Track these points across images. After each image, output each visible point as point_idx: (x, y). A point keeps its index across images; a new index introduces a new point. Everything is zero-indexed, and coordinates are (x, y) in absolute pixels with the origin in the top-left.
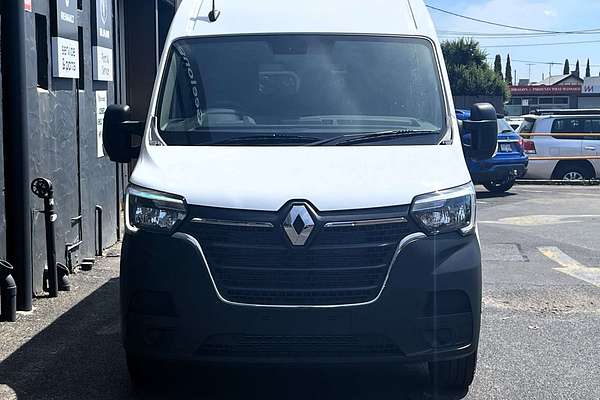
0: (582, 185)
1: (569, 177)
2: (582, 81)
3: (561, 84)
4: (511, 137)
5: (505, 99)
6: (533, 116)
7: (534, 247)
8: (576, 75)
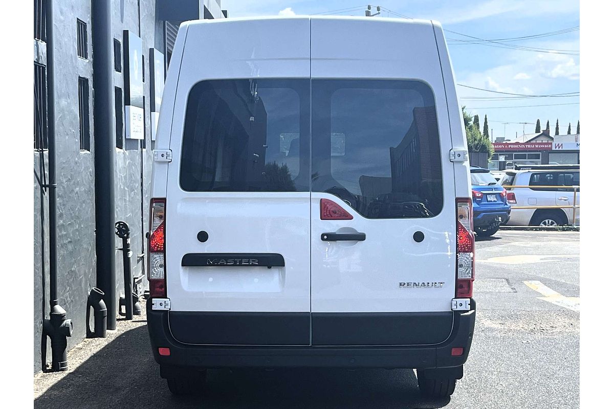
0: (557, 230)
1: (545, 224)
2: (552, 139)
3: (534, 142)
4: (496, 189)
5: (489, 156)
6: (514, 171)
7: (520, 281)
8: (546, 134)
